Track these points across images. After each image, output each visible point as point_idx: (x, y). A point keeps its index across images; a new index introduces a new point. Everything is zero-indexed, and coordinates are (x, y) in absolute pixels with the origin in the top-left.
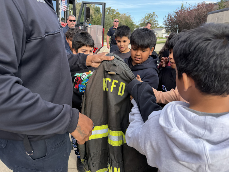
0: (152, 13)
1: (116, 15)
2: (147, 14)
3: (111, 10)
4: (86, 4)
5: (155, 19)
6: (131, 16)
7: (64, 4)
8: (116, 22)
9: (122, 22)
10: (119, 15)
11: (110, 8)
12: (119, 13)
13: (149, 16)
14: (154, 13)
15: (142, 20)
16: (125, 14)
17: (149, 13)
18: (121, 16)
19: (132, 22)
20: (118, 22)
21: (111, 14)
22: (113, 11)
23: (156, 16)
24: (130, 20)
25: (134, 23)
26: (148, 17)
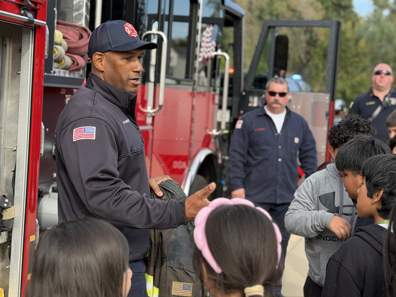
4: (274, 27)
7: (209, 40)
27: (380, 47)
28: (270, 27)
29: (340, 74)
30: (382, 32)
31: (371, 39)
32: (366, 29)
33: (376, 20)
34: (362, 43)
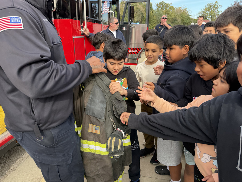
0: (214, 3)
1: (169, 9)
2: (207, 4)
3: (165, 4)
4: (129, 3)
5: (218, 9)
6: (187, 9)
7: (106, 6)
8: (163, 19)
9: (176, 16)
10: (173, 9)
11: (163, 2)
12: (173, 7)
13: (211, 6)
14: (216, 2)
15: (200, 12)
16: (180, 8)
17: (210, 3)
18: (175, 10)
19: (189, 16)
20: (166, 18)
21: (164, 10)
22: (167, 5)
23: (220, 5)
24: (187, 14)
25: (191, 17)
26: (208, 8)
27: (159, 17)
28: (128, 3)
29: (150, 25)
30: (159, 13)
31: (157, 15)
32: (155, 13)
33: (158, 10)
34: (155, 16)
